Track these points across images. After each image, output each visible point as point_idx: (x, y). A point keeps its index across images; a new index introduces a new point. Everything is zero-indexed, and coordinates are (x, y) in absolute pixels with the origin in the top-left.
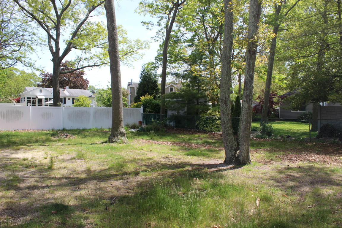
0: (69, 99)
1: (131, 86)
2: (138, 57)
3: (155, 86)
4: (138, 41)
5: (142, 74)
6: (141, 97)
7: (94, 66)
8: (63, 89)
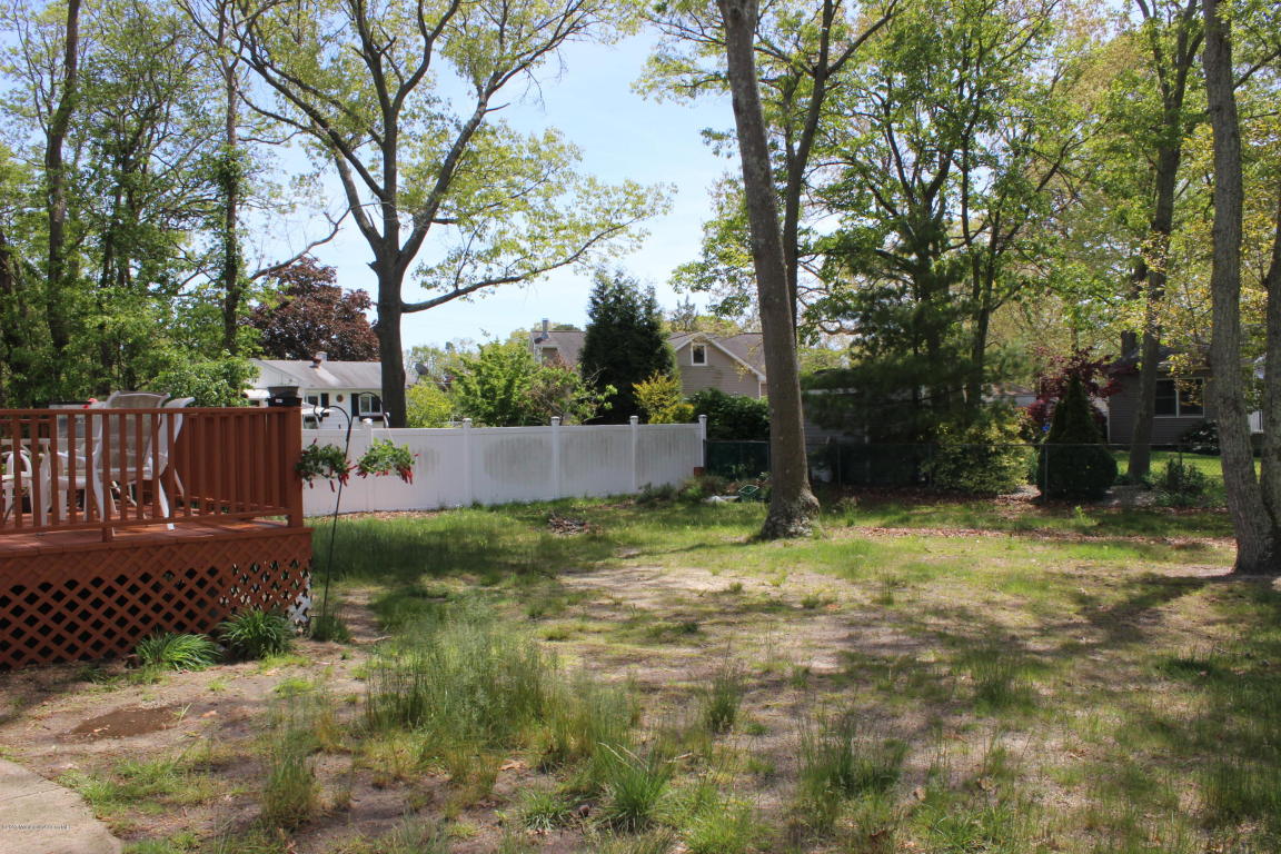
0: (340, 398)
1: (543, 345)
2: (626, 245)
3: (651, 343)
4: (631, 189)
5: (595, 303)
6: (635, 386)
7: (505, 281)
8: (311, 363)
